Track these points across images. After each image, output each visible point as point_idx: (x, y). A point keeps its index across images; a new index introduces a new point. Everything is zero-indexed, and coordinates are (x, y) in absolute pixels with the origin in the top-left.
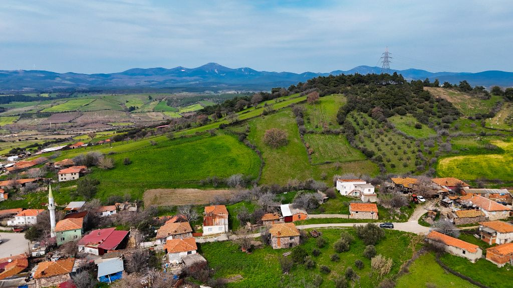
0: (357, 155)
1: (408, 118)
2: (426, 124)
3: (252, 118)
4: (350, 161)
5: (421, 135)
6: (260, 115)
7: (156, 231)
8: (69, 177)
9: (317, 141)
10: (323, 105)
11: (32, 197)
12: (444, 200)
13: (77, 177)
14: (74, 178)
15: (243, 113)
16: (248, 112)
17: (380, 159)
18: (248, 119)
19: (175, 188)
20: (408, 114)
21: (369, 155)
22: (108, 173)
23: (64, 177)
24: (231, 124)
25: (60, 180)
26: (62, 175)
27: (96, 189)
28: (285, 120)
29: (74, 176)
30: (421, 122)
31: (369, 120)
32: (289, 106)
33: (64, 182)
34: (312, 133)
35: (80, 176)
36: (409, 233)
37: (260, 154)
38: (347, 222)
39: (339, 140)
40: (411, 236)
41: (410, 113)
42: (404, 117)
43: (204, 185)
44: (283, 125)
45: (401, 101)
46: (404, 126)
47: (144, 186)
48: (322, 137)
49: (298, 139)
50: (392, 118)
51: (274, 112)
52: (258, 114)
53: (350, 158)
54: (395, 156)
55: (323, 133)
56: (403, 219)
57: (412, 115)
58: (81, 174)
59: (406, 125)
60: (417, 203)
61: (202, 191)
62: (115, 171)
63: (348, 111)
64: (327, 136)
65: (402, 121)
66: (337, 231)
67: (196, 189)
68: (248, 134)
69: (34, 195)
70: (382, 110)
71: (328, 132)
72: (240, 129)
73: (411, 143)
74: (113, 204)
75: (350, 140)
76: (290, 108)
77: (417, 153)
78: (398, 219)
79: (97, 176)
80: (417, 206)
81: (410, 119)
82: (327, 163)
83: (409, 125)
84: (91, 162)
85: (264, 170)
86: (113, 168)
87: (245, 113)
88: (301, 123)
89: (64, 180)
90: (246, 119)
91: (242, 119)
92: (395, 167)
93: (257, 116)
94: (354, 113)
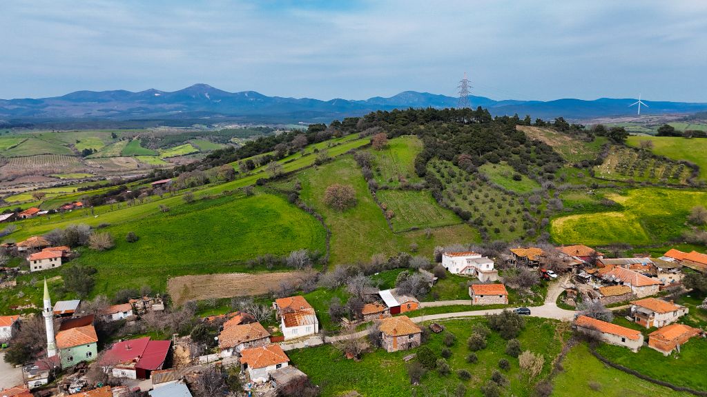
0: (449, 217)
1: (503, 167)
2: (525, 174)
3: (301, 169)
4: (443, 227)
5: (523, 189)
6: (312, 166)
7: (216, 338)
8: (45, 265)
9: (394, 200)
10: (393, 150)
12: (580, 275)
13: (58, 263)
14: (53, 265)
15: (286, 163)
16: (292, 160)
17: (479, 223)
18: (297, 171)
19: (211, 274)
20: (502, 162)
21: (465, 217)
22: (106, 256)
23: (38, 264)
24: (272, 179)
25: (33, 270)
26: (35, 262)
27: (93, 280)
28: (346, 171)
29: (54, 262)
30: (519, 171)
31: (456, 170)
32: (349, 152)
33: (39, 272)
34: (386, 188)
35: (63, 262)
36: (550, 320)
37: (322, 219)
38: (470, 310)
39: (422, 198)
40: (554, 323)
41: (504, 160)
42: (497, 166)
43: (253, 267)
44: (346, 179)
45: (492, 145)
46: (499, 177)
47: (165, 273)
48: (400, 194)
49: (368, 197)
50: (483, 167)
51: (329, 160)
52: (309, 164)
53: (441, 223)
54: (496, 217)
55: (400, 189)
56: (539, 302)
57: (506, 162)
58: (65, 259)
59: (501, 176)
60: (548, 279)
61: (252, 276)
62: (116, 252)
63: (428, 159)
64: (406, 193)
65: (496, 171)
66: (461, 323)
67: (243, 274)
68: (300, 192)
70: (470, 157)
71: (407, 188)
72: (286, 186)
73: (513, 199)
74: (126, 301)
75: (436, 197)
76: (351, 155)
77: (524, 213)
78: (532, 302)
79: (90, 261)
80: (548, 283)
82: (414, 229)
83: (505, 176)
84: (75, 241)
85: (331, 242)
86: (112, 248)
87: (289, 162)
88: (368, 177)
89: (38, 269)
90: (293, 172)
91: (287, 171)
92: (499, 232)
93: (308, 167)
94: (435, 161)
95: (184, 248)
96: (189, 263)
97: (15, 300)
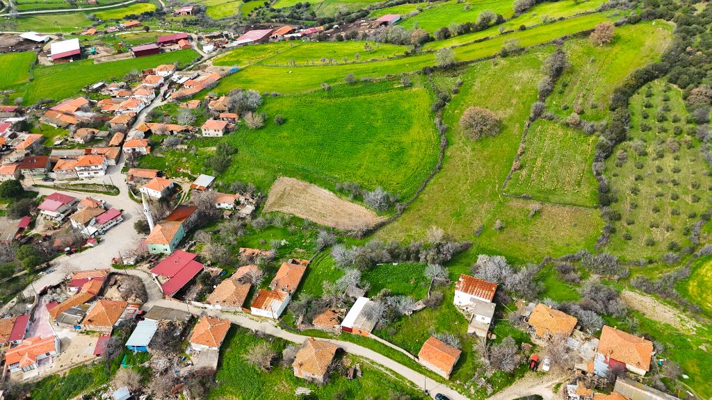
0: (587, 192)
3: (479, 60)
6: (494, 57)
8: (212, 133)
11: (172, 155)
13: (220, 134)
14: (217, 135)
15: (476, 42)
16: (485, 39)
18: (472, 62)
19: (311, 183)
21: (605, 198)
25: (204, 135)
26: (205, 130)
27: (230, 160)
28: (525, 75)
29: (217, 132)
31: (677, 107)
32: (554, 42)
33: (207, 138)
34: (551, 119)
35: (224, 134)
39: (584, 147)
43: (341, 191)
44: (517, 88)
47: (279, 170)
48: (561, 133)
49: (522, 126)
51: (521, 51)
53: (568, 199)
54: (651, 213)
55: (567, 125)
61: (336, 199)
62: (262, 133)
64: (570, 133)
67: (332, 193)
68: (453, 96)
69: (173, 153)
71: (577, 126)
72: (447, 83)
74: (233, 193)
76: (555, 48)
77: (698, 221)
80: (528, 374)
82: (526, 198)
84: (242, 108)
85: (432, 181)
86: (262, 128)
87: (480, 41)
88: (545, 94)
89: (207, 135)
90: (467, 63)
91: (465, 58)
92: (630, 239)
93: (489, 58)
94: (658, 85)
95: (310, 144)
96: (299, 164)
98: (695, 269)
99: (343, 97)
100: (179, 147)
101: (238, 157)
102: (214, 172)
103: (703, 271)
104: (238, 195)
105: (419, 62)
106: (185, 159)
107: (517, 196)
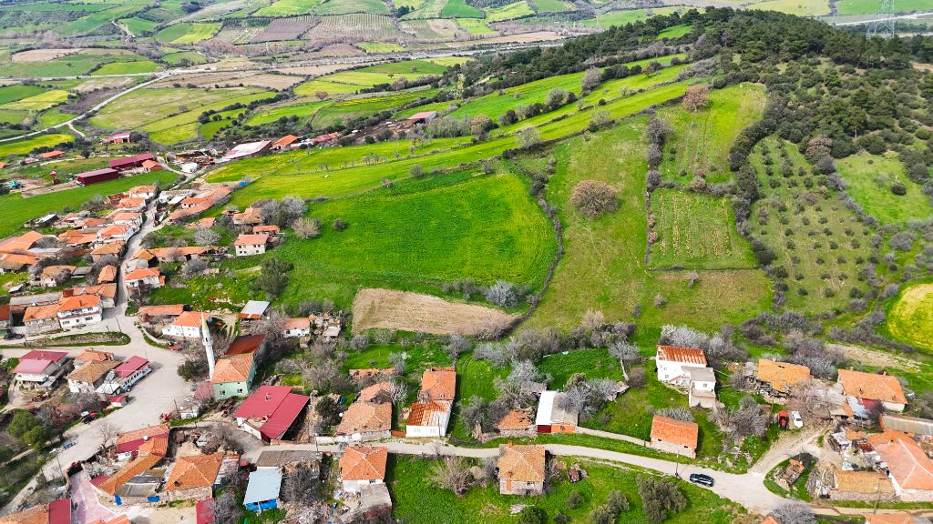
0: (740, 254)
1: (886, 162)
2: (920, 183)
3: (566, 137)
4: (722, 270)
5: (895, 215)
6: (583, 132)
7: (341, 415)
8: (250, 250)
9: (677, 206)
10: (713, 113)
11: (198, 283)
13: (262, 250)
14: (257, 251)
15: (554, 121)
16: (564, 117)
17: (782, 274)
18: (558, 140)
19: (405, 290)
20: (889, 153)
21: (763, 257)
22: (307, 247)
23: (243, 249)
24: (523, 150)
25: (239, 255)
26: (240, 247)
27: (286, 279)
28: (626, 147)
29: (257, 248)
30: (912, 175)
31: (800, 162)
32: (644, 112)
33: (243, 258)
34: (671, 187)
35: (267, 249)
36: (734, 505)
37: (561, 228)
39: (719, 210)
40: (735, 512)
41: (895, 149)
42: (877, 159)
43: (450, 293)
44: (621, 161)
45: (883, 119)
46: (868, 184)
47: (358, 282)
48: (688, 199)
49: (640, 198)
50: (851, 159)
51: (610, 124)
52: (579, 128)
53: (724, 263)
54: (817, 265)
55: (691, 190)
56: (741, 467)
57: (897, 154)
58: (269, 246)
59: (875, 181)
60: (785, 428)
61: (446, 303)
62: (320, 242)
63: (759, 138)
64: (698, 198)
65: (870, 169)
67: (437, 298)
68: (550, 176)
69: (200, 281)
71: (703, 190)
72: (538, 164)
73: (866, 234)
74: (307, 315)
75: (742, 213)
76: (645, 117)
77: (868, 265)
78: (730, 464)
79: (290, 253)
80: (781, 435)
81: (889, 166)
82: (677, 269)
83: (879, 183)
84: (285, 220)
85: (558, 268)
86: (318, 237)
87: (558, 120)
88: (655, 162)
89: (243, 254)
90: (554, 141)
91: (548, 138)
92: (806, 294)
93: (577, 134)
94: (771, 142)
95: (389, 248)
96: (383, 271)
97: (215, 291)
98: (887, 312)
99: (413, 193)
100: (207, 272)
101: (297, 273)
102: (268, 296)
103: (896, 312)
104: (312, 316)
105: (493, 148)
106: (219, 285)
107: (667, 269)
